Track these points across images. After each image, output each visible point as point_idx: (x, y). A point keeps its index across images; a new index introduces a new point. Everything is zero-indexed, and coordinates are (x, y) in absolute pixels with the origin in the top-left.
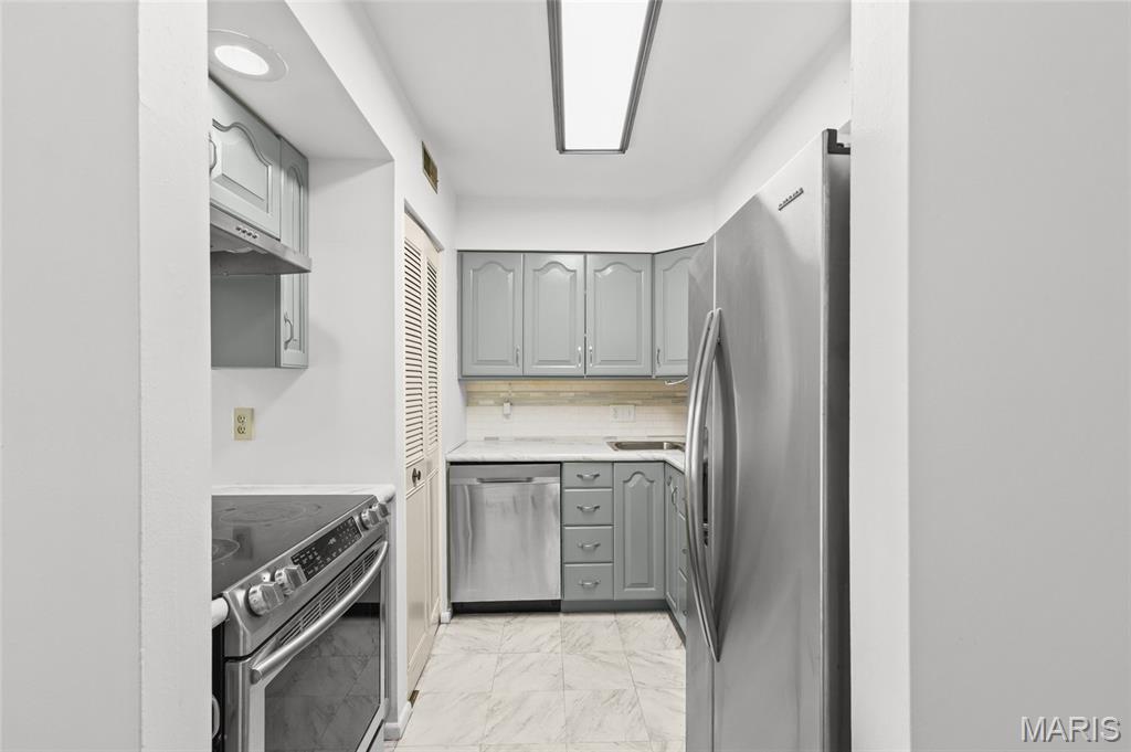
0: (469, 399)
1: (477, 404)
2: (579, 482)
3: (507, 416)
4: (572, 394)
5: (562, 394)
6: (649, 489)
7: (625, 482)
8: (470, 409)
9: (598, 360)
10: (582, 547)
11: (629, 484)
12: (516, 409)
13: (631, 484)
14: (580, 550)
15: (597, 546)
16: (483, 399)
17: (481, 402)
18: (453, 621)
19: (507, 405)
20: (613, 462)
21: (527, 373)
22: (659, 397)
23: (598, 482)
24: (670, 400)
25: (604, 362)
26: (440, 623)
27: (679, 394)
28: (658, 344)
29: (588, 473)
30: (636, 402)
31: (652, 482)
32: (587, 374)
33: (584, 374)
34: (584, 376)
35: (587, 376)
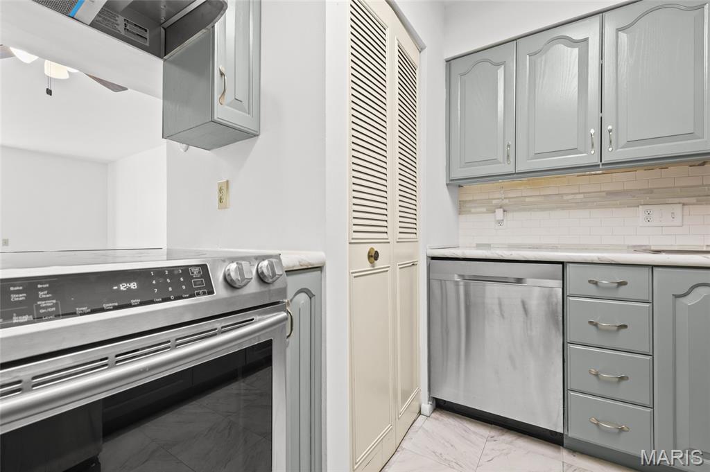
0: (461, 208)
1: (469, 212)
2: (592, 290)
3: (500, 222)
4: (582, 196)
5: (565, 198)
8: (463, 217)
9: (623, 142)
10: (597, 375)
12: (509, 215)
14: (594, 378)
15: (622, 378)
16: (475, 207)
17: (473, 210)
18: (433, 415)
19: (499, 212)
20: (654, 266)
21: (519, 169)
25: (631, 143)
26: (420, 413)
29: (607, 278)
30: (685, 200)
32: (603, 162)
33: (599, 163)
34: (599, 165)
35: (603, 164)
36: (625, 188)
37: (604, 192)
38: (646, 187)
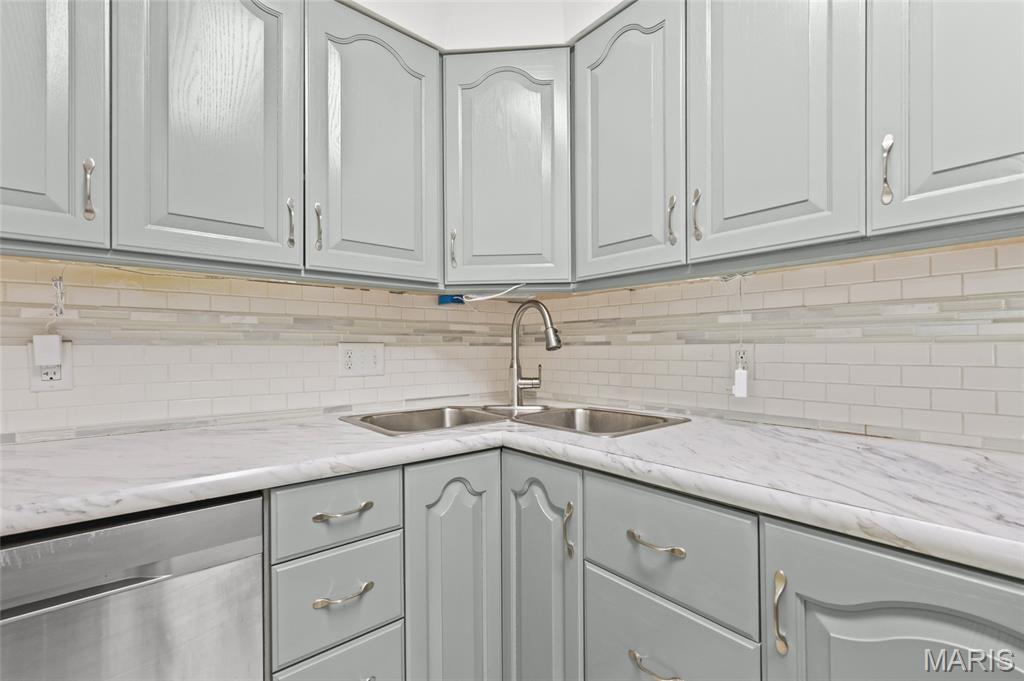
2: (321, 535)
3: (50, 372)
6: (477, 511)
7: (429, 507)
9: (336, 239)
11: (434, 510)
13: (441, 511)
19: (48, 345)
20: (404, 466)
22: (418, 332)
23: (369, 522)
24: (440, 337)
25: (343, 243)
27: (453, 327)
28: (453, 227)
29: (340, 504)
30: (386, 339)
31: (480, 494)
32: (307, 267)
33: (302, 267)
34: (299, 271)
35: (307, 271)
36: (320, 314)
37: (290, 315)
38: (346, 315)
